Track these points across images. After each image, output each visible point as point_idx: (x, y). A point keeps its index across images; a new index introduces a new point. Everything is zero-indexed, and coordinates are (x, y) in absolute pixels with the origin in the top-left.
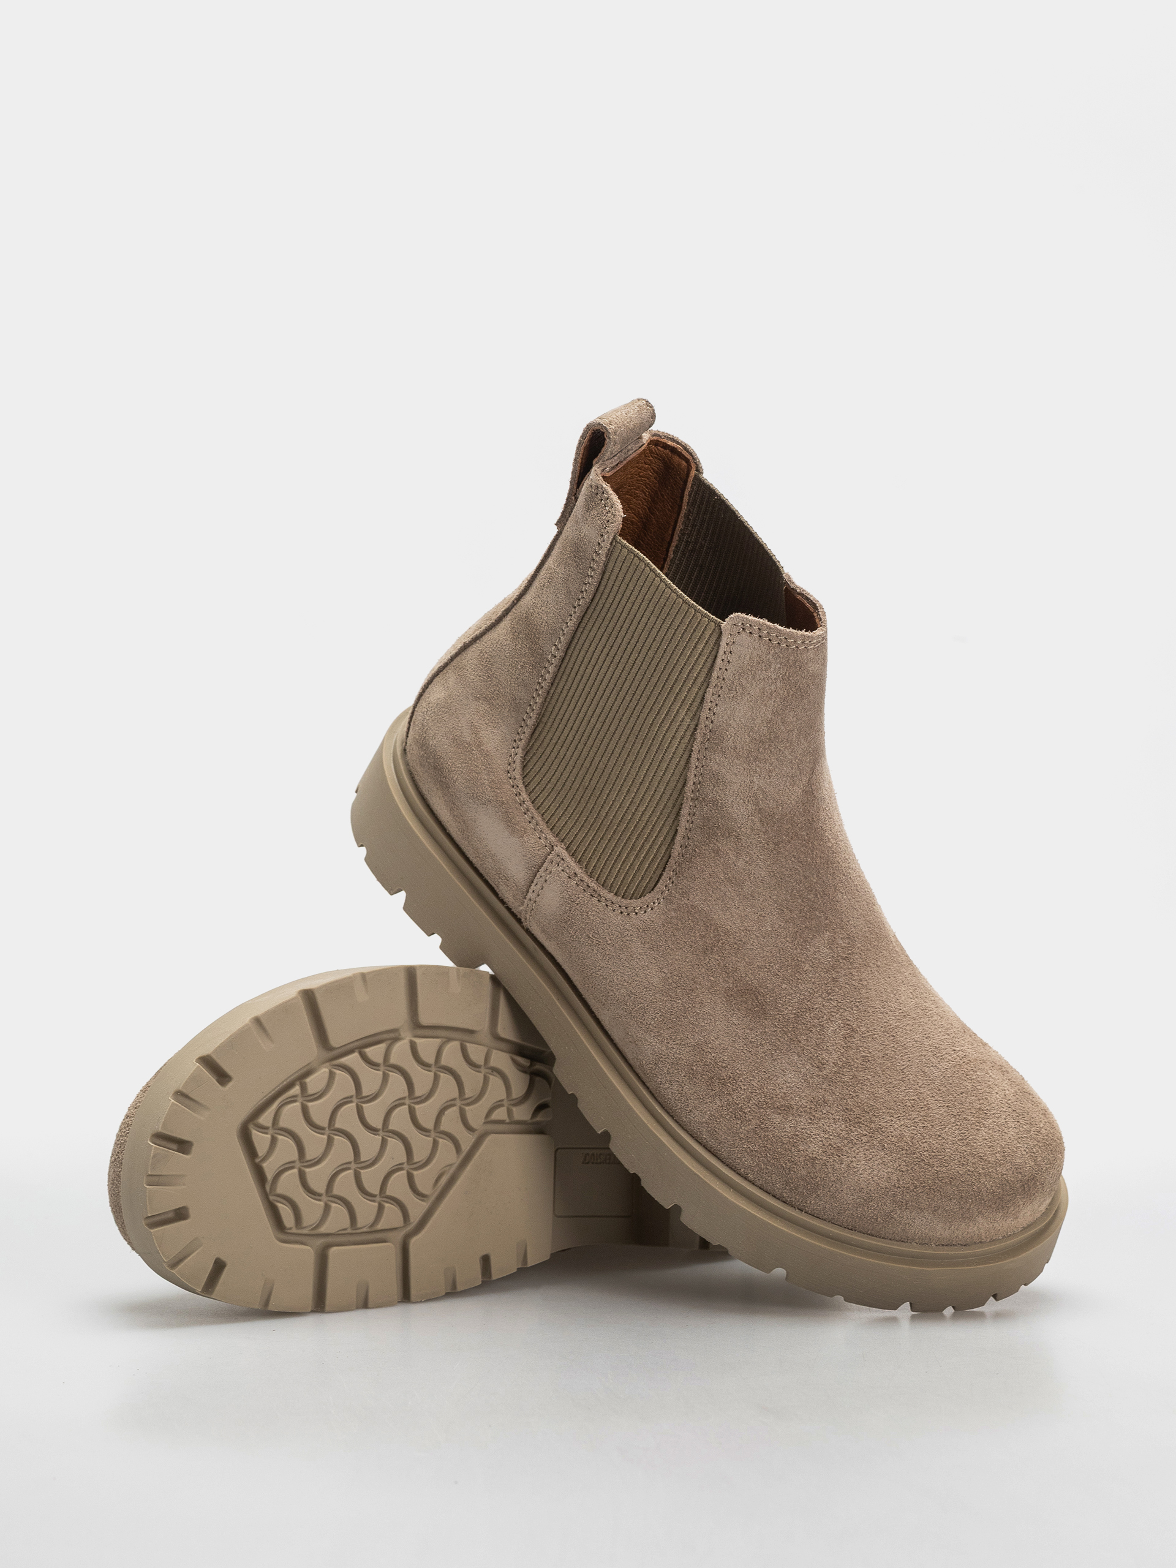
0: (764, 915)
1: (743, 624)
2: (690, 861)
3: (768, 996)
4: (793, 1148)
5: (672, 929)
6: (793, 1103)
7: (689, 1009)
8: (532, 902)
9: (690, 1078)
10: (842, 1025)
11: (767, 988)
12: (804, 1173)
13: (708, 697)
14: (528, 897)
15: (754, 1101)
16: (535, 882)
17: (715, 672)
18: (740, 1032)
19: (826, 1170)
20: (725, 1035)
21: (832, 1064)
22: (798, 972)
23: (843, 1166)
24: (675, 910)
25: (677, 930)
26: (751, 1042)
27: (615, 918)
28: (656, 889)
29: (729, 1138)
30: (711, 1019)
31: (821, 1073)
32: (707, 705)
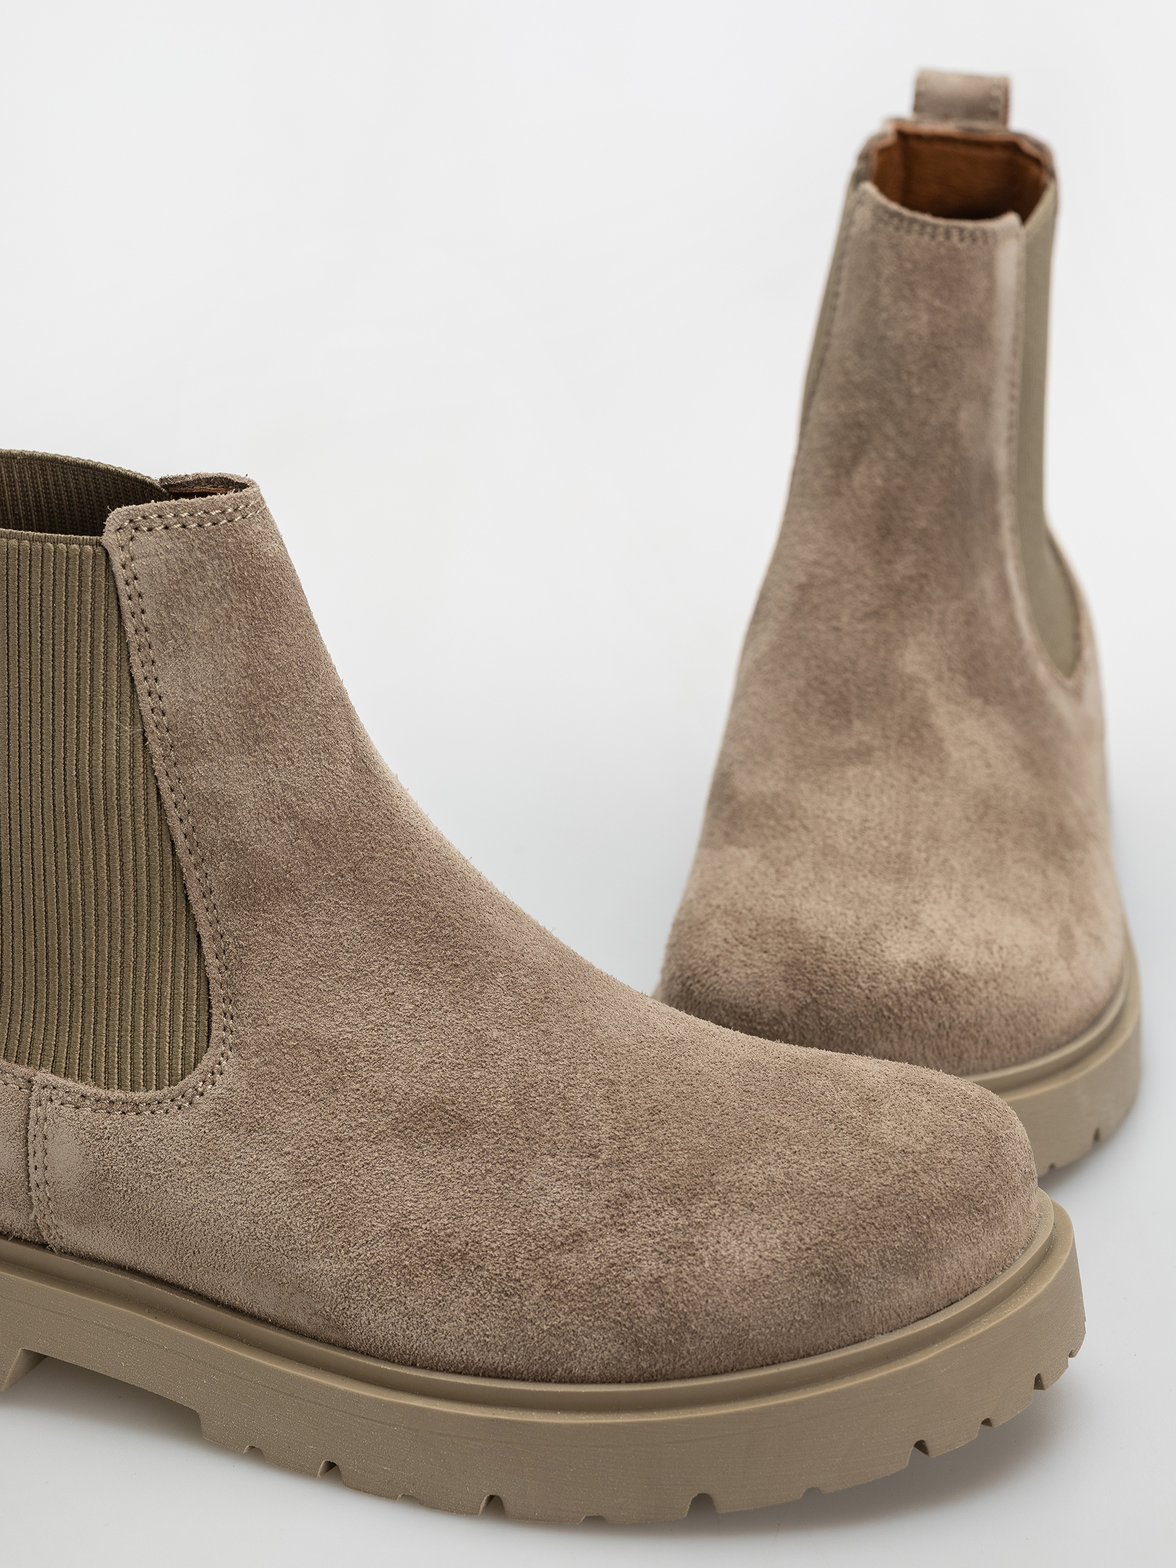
0: (391, 990)
1: (131, 521)
2: (242, 965)
3: (460, 1100)
4: (618, 1286)
5: (266, 1083)
6: (581, 1224)
7: (353, 1183)
8: (42, 1187)
9: (409, 1283)
10: (594, 1084)
11: (452, 1089)
12: (654, 1311)
13: (138, 673)
14: (32, 1185)
15: (522, 1256)
16: (31, 1151)
17: (129, 624)
18: (446, 1172)
19: (685, 1286)
20: (425, 1189)
21: (608, 1141)
22: (487, 1045)
23: (707, 1265)
24: (256, 1054)
25: (275, 1080)
26: (471, 1177)
27: (175, 1122)
28: (214, 1041)
29: (513, 1331)
30: (393, 1180)
31: (599, 1161)
32: (142, 687)
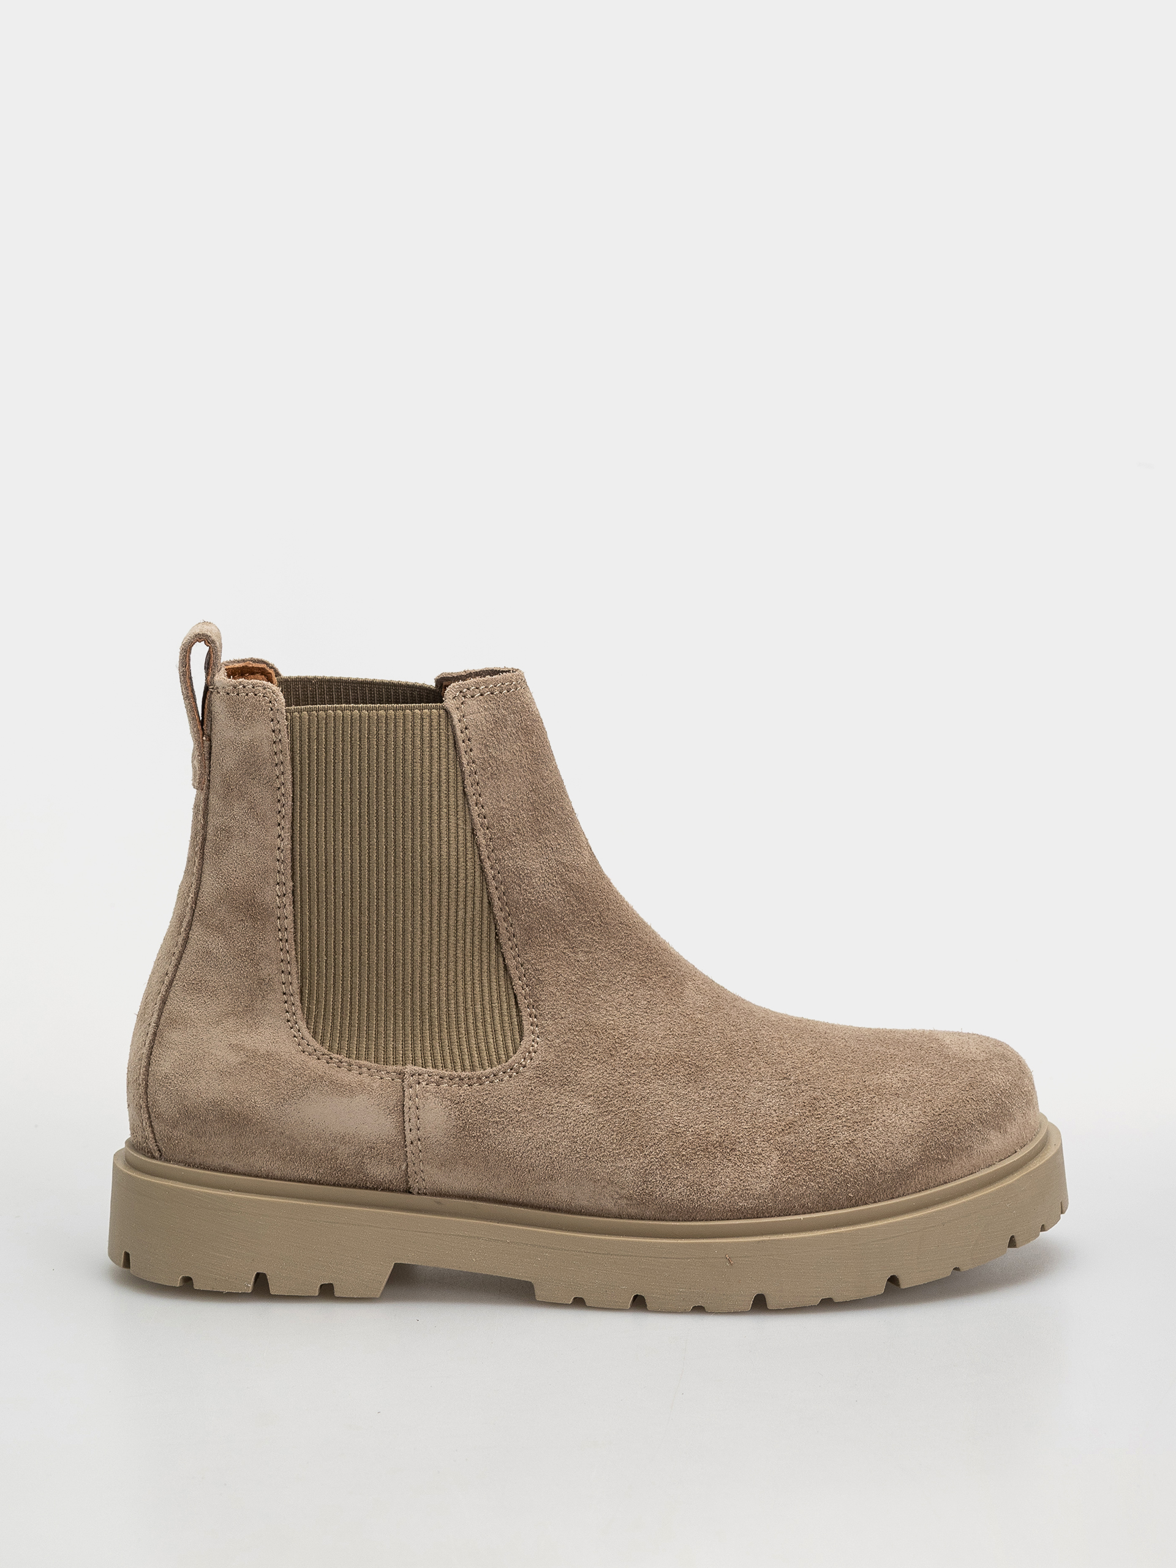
0: (631, 993)
1: (461, 692)
2: (540, 981)
3: (692, 1054)
4: (827, 1148)
5: (567, 1054)
6: (790, 1118)
7: (637, 1109)
8: (415, 1143)
9: (687, 1165)
10: (770, 1040)
11: (685, 1049)
12: (853, 1160)
13: (470, 790)
14: (408, 1143)
15: (759, 1140)
16: (407, 1119)
17: (464, 759)
18: (696, 1097)
19: (870, 1143)
20: (685, 1109)
21: (792, 1070)
22: (697, 1023)
23: (881, 1129)
24: (557, 1037)
25: (573, 1052)
26: (712, 1098)
27: (509, 1086)
28: (526, 1033)
29: (764, 1184)
30: (663, 1105)
31: (792, 1081)
32: (472, 800)
